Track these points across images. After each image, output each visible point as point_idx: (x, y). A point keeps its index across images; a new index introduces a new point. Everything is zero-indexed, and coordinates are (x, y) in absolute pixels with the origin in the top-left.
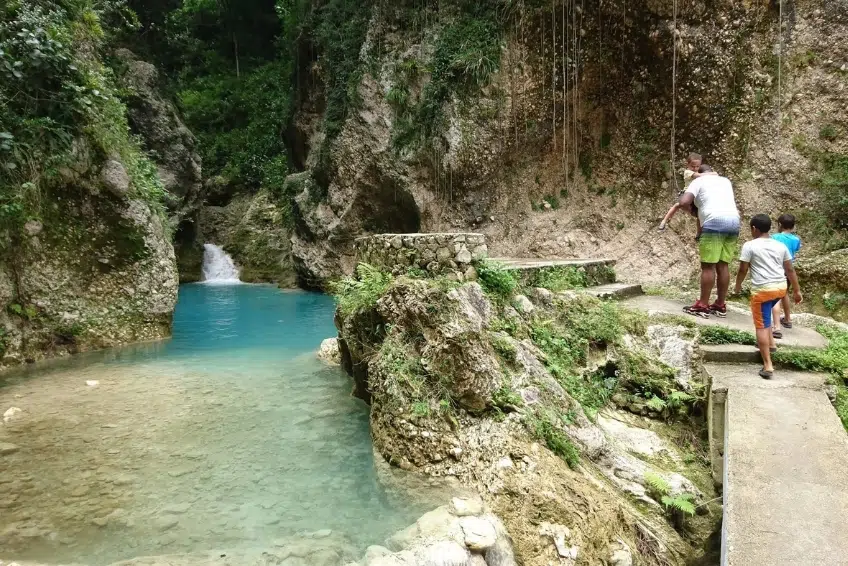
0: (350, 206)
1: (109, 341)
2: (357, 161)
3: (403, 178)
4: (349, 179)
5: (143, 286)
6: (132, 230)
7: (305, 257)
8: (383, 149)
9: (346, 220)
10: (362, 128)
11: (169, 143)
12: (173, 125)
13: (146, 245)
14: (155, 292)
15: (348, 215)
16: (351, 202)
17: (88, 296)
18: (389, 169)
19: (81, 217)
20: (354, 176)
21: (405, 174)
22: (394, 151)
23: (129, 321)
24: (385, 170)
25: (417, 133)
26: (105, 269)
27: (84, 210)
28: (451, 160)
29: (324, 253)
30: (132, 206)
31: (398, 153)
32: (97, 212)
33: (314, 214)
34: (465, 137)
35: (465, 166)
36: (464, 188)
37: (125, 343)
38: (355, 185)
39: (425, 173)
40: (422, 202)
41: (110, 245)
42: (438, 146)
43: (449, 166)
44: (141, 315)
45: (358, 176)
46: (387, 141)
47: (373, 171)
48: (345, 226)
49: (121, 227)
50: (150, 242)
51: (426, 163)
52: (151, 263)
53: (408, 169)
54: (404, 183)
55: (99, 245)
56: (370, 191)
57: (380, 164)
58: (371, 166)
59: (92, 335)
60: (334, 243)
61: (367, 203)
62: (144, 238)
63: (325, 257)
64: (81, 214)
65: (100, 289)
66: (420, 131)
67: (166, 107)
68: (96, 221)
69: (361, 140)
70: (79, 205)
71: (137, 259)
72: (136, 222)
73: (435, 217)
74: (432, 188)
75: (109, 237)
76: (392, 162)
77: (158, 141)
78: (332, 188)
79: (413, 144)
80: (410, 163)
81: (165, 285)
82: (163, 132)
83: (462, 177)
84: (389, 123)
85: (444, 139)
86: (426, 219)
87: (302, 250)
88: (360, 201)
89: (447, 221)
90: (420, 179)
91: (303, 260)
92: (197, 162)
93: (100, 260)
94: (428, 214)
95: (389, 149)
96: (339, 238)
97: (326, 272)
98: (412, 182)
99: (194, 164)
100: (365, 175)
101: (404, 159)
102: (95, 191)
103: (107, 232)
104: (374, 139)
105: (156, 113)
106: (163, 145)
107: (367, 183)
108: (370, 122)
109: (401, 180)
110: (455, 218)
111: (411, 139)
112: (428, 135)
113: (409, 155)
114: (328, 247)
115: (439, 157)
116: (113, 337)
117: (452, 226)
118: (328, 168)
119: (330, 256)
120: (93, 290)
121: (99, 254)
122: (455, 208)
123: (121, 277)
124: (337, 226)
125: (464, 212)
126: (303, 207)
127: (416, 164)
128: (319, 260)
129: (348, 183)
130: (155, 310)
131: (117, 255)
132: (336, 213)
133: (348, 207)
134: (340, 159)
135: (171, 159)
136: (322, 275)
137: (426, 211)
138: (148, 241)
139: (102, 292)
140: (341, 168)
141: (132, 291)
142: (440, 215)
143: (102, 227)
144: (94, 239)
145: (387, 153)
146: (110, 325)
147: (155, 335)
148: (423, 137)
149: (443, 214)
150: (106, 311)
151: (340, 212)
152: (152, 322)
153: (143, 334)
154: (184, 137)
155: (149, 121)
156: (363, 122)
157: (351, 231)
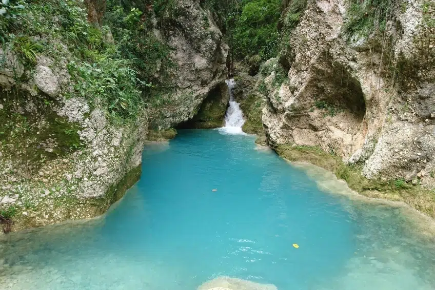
0: (303, 88)
1: (42, 221)
2: (313, 48)
3: (352, 64)
4: (305, 64)
5: (78, 174)
6: (67, 125)
7: (270, 126)
8: (335, 36)
9: (299, 100)
10: (319, 17)
11: (203, 39)
12: (207, 25)
13: (81, 138)
14: (86, 179)
15: (301, 95)
16: (304, 85)
17: (36, 179)
18: (339, 55)
19: (27, 114)
20: (309, 61)
21: (354, 60)
22: (345, 38)
23: (65, 202)
24: (335, 57)
25: (370, 18)
26: (52, 156)
27: (28, 109)
28: (404, 47)
29: (281, 125)
30: (67, 104)
31: (349, 40)
32: (39, 110)
33: (278, 93)
34: (426, 19)
35: (422, 53)
36: (418, 79)
37: (58, 222)
38: (309, 70)
39: (376, 58)
40: (369, 89)
41: (52, 138)
42: (391, 32)
43: (401, 53)
44: (75, 198)
45: (312, 61)
46: (339, 28)
47: (326, 56)
48: (297, 105)
49: (58, 123)
50: (85, 135)
51: (377, 49)
52: (86, 153)
53: (357, 55)
54: (352, 70)
55: (43, 137)
56: (323, 74)
57: (333, 51)
58: (325, 52)
59: (25, 217)
60: (289, 117)
61: (319, 85)
62: (79, 132)
63: (282, 128)
64: (25, 111)
65: (48, 173)
66: (373, 16)
67: (203, 14)
68: (39, 117)
69: (317, 29)
70: (23, 105)
71: (75, 149)
72: (71, 118)
73: (382, 105)
74: (383, 75)
75: (50, 131)
76: (343, 49)
77: (196, 37)
78: (292, 71)
79: (365, 30)
80: (359, 50)
81: (95, 173)
82: (199, 31)
83: (417, 67)
84: (343, 10)
85: (399, 22)
86: (371, 105)
87: (268, 119)
88: (313, 83)
89: (395, 112)
90: (371, 66)
91: (267, 127)
92: (226, 50)
93: (46, 150)
94: (374, 102)
95: (340, 36)
96: (292, 113)
97: (282, 140)
98: (360, 69)
99: (223, 52)
100: (319, 60)
101: (354, 45)
102: (34, 93)
103: (47, 127)
104: (329, 26)
105: (195, 18)
106: (199, 40)
107: (320, 67)
108: (326, 11)
109: (349, 66)
110: (403, 110)
111: (363, 25)
112: (381, 20)
113: (359, 40)
114: (284, 120)
115: (391, 42)
116: (47, 217)
117: (399, 119)
118: (288, 55)
119: (285, 127)
120: (41, 173)
121: (44, 145)
122: (405, 99)
123: (64, 163)
124: (292, 105)
125: (416, 105)
126: (269, 87)
127: (367, 50)
128: (278, 129)
129: (303, 68)
130: (86, 195)
131: (59, 146)
132: (292, 93)
133: (302, 89)
134: (298, 47)
135: (204, 49)
136: (278, 142)
137: (372, 99)
138: (83, 135)
139: (49, 175)
140: (298, 55)
141: (69, 177)
142: (387, 103)
143: (44, 122)
144: (38, 133)
145: (338, 40)
146: (47, 206)
147: (86, 216)
148: (376, 22)
149: (390, 104)
150: (47, 192)
151: (296, 93)
152: (84, 204)
153: (76, 214)
154: (212, 34)
155: (191, 25)
156: (320, 12)
157: (303, 108)
